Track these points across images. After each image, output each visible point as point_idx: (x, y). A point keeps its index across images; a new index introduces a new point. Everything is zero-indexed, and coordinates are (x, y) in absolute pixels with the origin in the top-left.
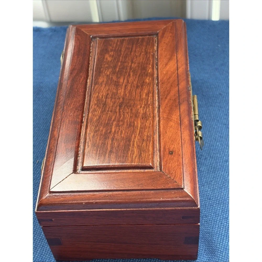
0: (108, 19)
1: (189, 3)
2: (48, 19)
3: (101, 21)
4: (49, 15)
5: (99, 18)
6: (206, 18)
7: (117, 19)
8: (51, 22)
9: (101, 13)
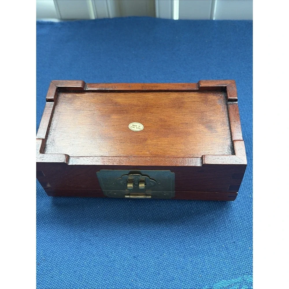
0: (101, 16)
1: (157, 2)
2: (60, 17)
3: (96, 18)
4: (61, 15)
5: (95, 16)
6: (170, 18)
7: (107, 16)
8: (61, 19)
9: (96, 13)
